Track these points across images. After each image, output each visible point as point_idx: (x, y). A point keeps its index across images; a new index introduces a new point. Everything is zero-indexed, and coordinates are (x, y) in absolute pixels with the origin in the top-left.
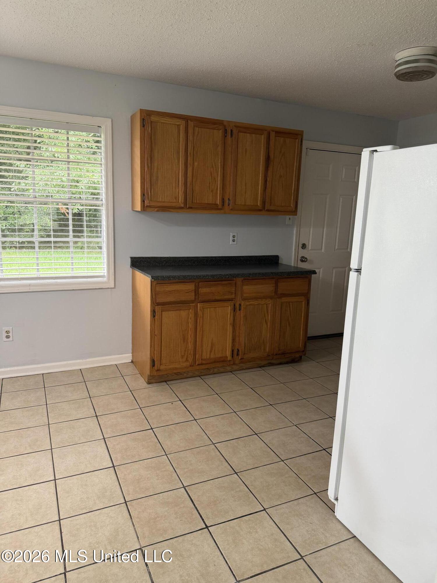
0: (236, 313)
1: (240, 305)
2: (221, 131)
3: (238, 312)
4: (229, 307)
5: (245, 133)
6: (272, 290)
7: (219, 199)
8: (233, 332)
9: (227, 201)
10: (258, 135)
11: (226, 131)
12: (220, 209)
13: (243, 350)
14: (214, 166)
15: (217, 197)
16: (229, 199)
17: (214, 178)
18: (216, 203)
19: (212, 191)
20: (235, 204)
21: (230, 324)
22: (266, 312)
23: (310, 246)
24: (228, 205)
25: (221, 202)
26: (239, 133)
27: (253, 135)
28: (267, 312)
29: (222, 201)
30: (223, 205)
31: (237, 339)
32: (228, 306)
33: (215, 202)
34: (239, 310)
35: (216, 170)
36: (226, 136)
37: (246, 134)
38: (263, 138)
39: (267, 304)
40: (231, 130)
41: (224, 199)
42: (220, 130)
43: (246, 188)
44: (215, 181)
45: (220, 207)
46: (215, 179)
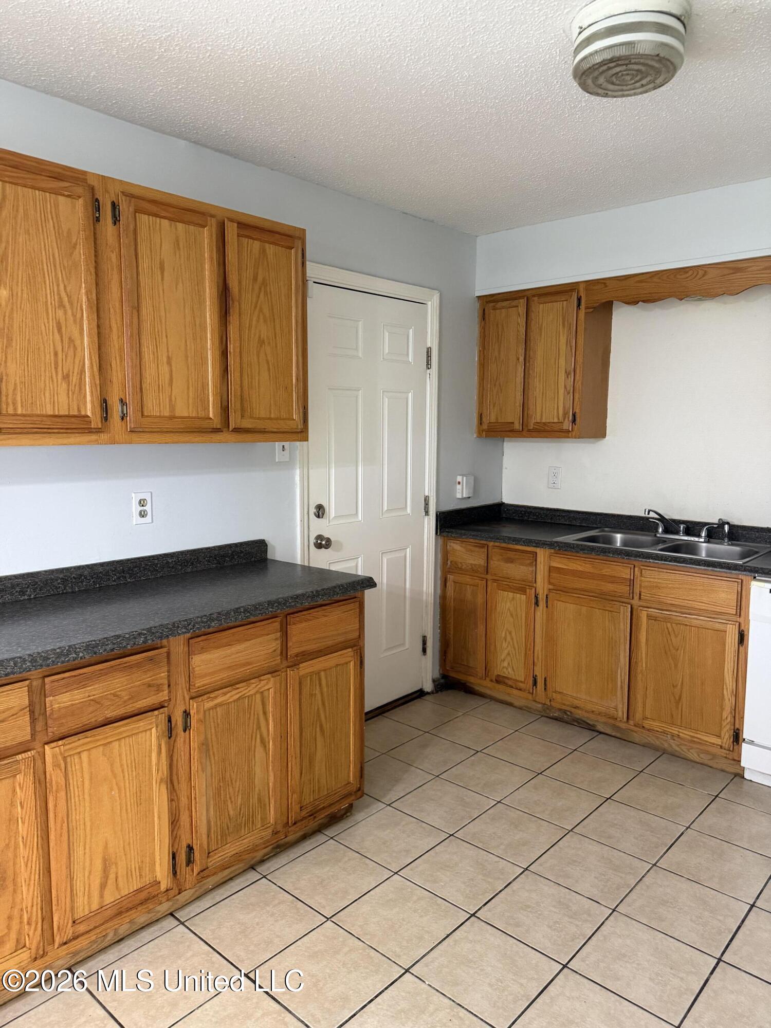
0: (175, 741)
1: (187, 714)
2: (81, 201)
3: (181, 736)
4: (154, 730)
5: (156, 215)
6: (275, 651)
7: (92, 402)
8: (172, 800)
9: (116, 409)
10: (192, 228)
11: (96, 205)
12: (98, 431)
13: (205, 843)
14: (67, 304)
15: (85, 397)
16: (121, 400)
17: (70, 338)
18: (83, 413)
19: (66, 377)
20: (142, 415)
21: (161, 780)
22: (261, 713)
23: (331, 511)
24: (123, 419)
25: (98, 409)
26: (137, 214)
27: (180, 226)
28: (265, 713)
29: (101, 405)
30: (106, 419)
31: (184, 818)
32: (151, 729)
33: (79, 410)
34: (185, 731)
35: (73, 314)
36: (98, 220)
37: (158, 219)
38: (206, 237)
39: (262, 693)
40: (113, 204)
41: (105, 401)
42: (80, 197)
43: (171, 371)
44: (75, 348)
45: (96, 422)
46: (71, 340)
